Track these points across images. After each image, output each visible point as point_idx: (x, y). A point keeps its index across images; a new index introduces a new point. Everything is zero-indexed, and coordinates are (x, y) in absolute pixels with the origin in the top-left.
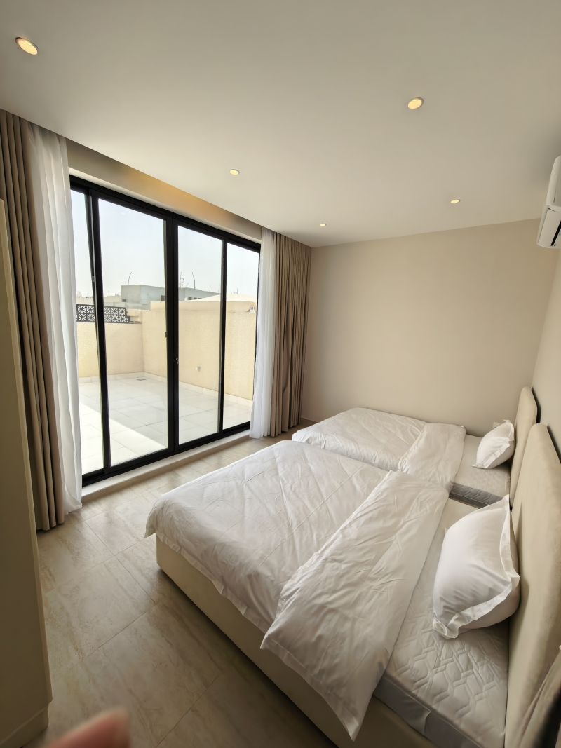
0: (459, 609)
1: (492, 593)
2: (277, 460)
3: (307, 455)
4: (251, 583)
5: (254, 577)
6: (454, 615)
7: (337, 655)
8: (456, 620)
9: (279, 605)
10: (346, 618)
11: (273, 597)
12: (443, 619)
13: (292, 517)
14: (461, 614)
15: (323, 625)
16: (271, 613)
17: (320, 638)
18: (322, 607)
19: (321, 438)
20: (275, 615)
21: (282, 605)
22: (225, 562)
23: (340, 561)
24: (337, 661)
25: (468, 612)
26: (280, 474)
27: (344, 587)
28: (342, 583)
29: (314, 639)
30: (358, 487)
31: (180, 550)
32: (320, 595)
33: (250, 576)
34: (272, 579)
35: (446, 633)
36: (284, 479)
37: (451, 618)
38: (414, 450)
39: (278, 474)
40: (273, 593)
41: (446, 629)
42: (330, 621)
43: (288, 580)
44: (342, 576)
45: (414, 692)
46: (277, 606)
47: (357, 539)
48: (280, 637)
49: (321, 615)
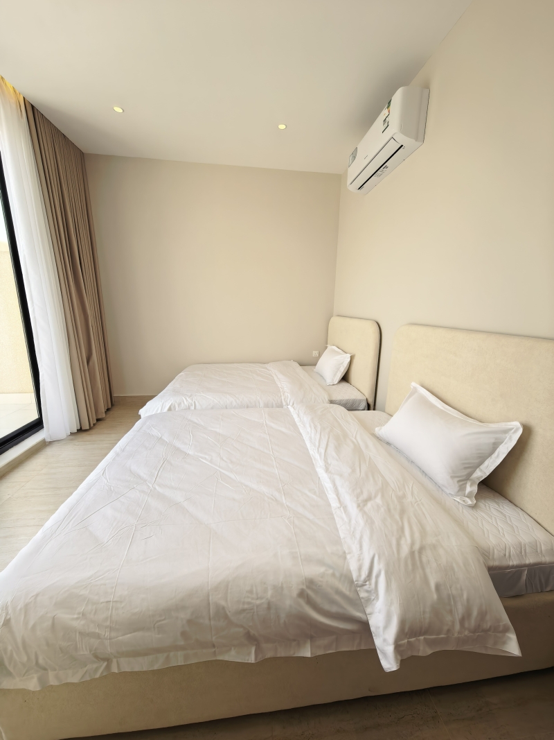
0: (468, 477)
3: (196, 421)
4: (310, 602)
5: (309, 592)
6: (466, 484)
7: (461, 590)
8: (471, 486)
9: (363, 594)
10: (434, 547)
11: (347, 593)
12: (460, 493)
14: (471, 480)
15: (428, 571)
16: (358, 614)
17: (438, 587)
18: (412, 553)
23: (370, 499)
24: (465, 596)
25: (477, 474)
26: (191, 453)
27: (402, 518)
28: (397, 517)
29: (435, 596)
32: (398, 545)
33: (302, 594)
34: (330, 571)
35: (470, 502)
37: (465, 488)
38: (283, 384)
39: (186, 454)
40: (344, 589)
41: (467, 499)
42: (429, 561)
43: (345, 558)
44: (389, 510)
45: (511, 563)
46: (360, 599)
47: (354, 471)
48: (406, 630)
49: (418, 563)
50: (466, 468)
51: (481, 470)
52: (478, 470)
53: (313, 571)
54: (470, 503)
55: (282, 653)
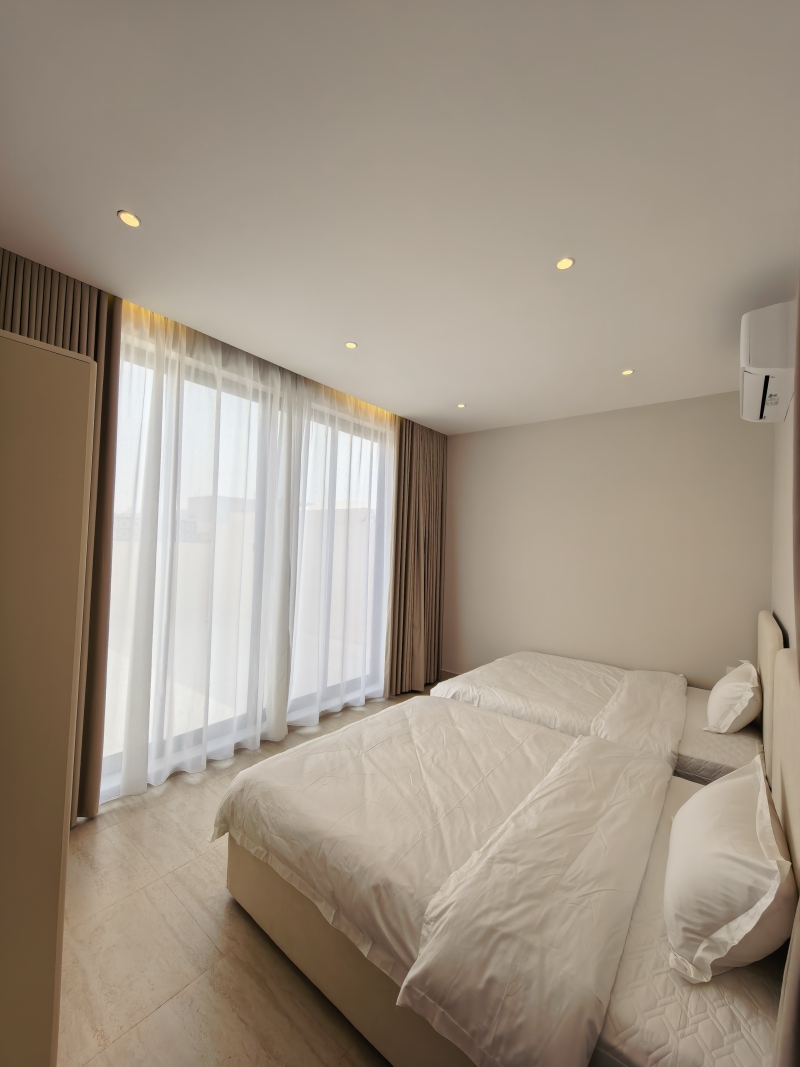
0: (708, 930)
1: (754, 895)
2: (410, 722)
3: (453, 714)
4: (379, 900)
5: (383, 890)
6: (701, 942)
7: (520, 1010)
8: (706, 949)
9: (424, 932)
10: (530, 948)
11: (413, 919)
12: (684, 951)
13: (436, 800)
14: (711, 940)
16: (411, 947)
17: (491, 981)
18: (491, 930)
19: (472, 692)
20: (418, 950)
21: (429, 932)
22: (338, 867)
23: (514, 861)
24: (520, 1020)
25: (721, 934)
26: (416, 742)
27: (523, 899)
28: (520, 893)
29: (481, 985)
30: (533, 759)
31: (267, 855)
32: (487, 912)
33: (376, 888)
34: (412, 891)
36: (421, 747)
37: (697, 947)
38: (612, 706)
39: (411, 741)
40: (413, 914)
41: (691, 968)
42: (505, 952)
43: (435, 892)
44: (519, 883)
46: (420, 934)
47: (537, 830)
48: (428, 983)
49: (491, 943)
50: (701, 912)
51: (729, 931)
52: (724, 928)
53: (398, 879)
54: (692, 976)
55: (351, 937)
